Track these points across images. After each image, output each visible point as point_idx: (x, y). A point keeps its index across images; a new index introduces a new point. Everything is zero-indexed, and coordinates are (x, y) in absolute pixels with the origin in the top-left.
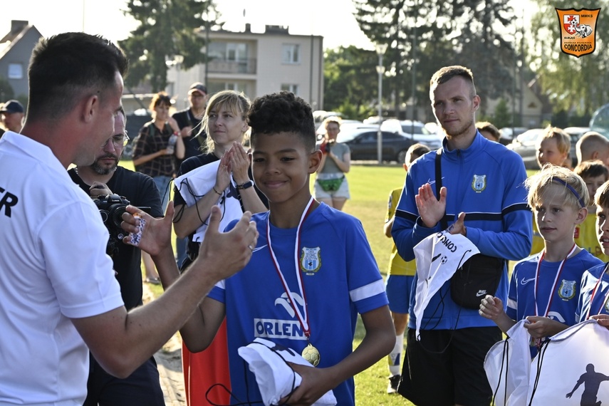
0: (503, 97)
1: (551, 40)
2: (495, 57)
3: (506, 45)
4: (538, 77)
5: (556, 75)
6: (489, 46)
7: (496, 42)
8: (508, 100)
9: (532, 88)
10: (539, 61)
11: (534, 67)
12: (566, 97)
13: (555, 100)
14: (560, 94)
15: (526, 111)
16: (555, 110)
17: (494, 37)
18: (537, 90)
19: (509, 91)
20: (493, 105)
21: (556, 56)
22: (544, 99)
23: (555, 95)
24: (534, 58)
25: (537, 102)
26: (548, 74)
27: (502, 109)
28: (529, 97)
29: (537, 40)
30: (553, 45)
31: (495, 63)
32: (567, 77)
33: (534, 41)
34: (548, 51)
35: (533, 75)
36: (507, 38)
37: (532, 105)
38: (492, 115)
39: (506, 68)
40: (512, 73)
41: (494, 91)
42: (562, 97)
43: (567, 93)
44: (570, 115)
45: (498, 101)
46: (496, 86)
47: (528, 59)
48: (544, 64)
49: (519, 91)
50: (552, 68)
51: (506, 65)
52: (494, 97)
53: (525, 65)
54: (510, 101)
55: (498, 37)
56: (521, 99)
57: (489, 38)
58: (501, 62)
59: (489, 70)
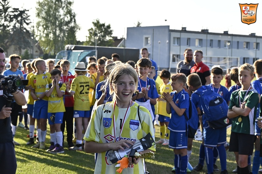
0: (27, 49)
1: (43, 30)
2: (24, 36)
3: (28, 31)
4: (38, 42)
5: (45, 42)
6: (22, 32)
7: (25, 31)
8: (28, 50)
9: (36, 46)
10: (39, 37)
11: (37, 39)
12: (48, 49)
13: (44, 50)
14: (46, 48)
15: (35, 53)
16: (44, 53)
17: (23, 29)
18: (39, 47)
19: (29, 47)
20: (23, 51)
21: (45, 35)
22: (41, 50)
23: (44, 48)
24: (37, 36)
25: (38, 50)
26: (42, 41)
27: (27, 53)
28: (35, 49)
29: (38, 30)
30: (44, 32)
31: (24, 37)
32: (48, 42)
33: (37, 30)
34: (42, 34)
35: (37, 42)
36: (28, 29)
37: (37, 52)
38: (23, 55)
39: (28, 39)
40: (30, 41)
41: (24, 47)
42: (47, 49)
43: (48, 47)
44: (49, 55)
45: (25, 50)
46: (24, 45)
47: (35, 36)
48: (40, 38)
49: (32, 47)
50: (43, 39)
51: (28, 38)
52: (24, 49)
53: (34, 38)
54: (29, 50)
55: (25, 29)
56: (33, 49)
57: (22, 29)
58: (26, 37)
59: (22, 40)
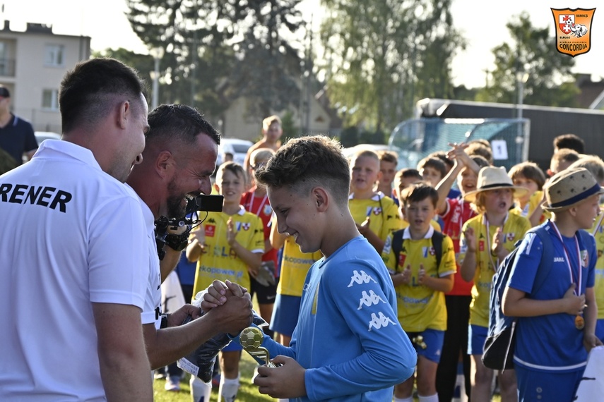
0: (288, 109)
1: (342, 48)
2: (281, 66)
3: (292, 53)
4: (326, 88)
5: (346, 88)
6: (274, 52)
7: (282, 49)
8: (293, 113)
9: (319, 100)
11: (321, 77)
12: (356, 112)
13: (344, 114)
14: (350, 107)
15: (313, 125)
16: (345, 124)
17: (279, 43)
18: (325, 103)
19: (297, 104)
21: (347, 66)
22: (332, 112)
23: (344, 109)
24: (320, 68)
25: (325, 115)
26: (337, 85)
27: (288, 121)
28: (316, 110)
29: (326, 47)
30: (344, 54)
31: (280, 72)
32: (357, 89)
33: (322, 48)
34: (338, 60)
35: (320, 86)
36: (294, 45)
37: (319, 119)
39: (293, 78)
41: (279, 103)
42: (352, 111)
43: (357, 107)
44: (361, 131)
45: (283, 114)
46: (281, 98)
47: (315, 69)
49: (306, 104)
50: (342, 79)
51: (292, 74)
52: (279, 110)
53: (313, 75)
54: (296, 114)
55: (284, 43)
56: (308, 111)
57: (274, 44)
58: (286, 71)
59: (274, 79)
